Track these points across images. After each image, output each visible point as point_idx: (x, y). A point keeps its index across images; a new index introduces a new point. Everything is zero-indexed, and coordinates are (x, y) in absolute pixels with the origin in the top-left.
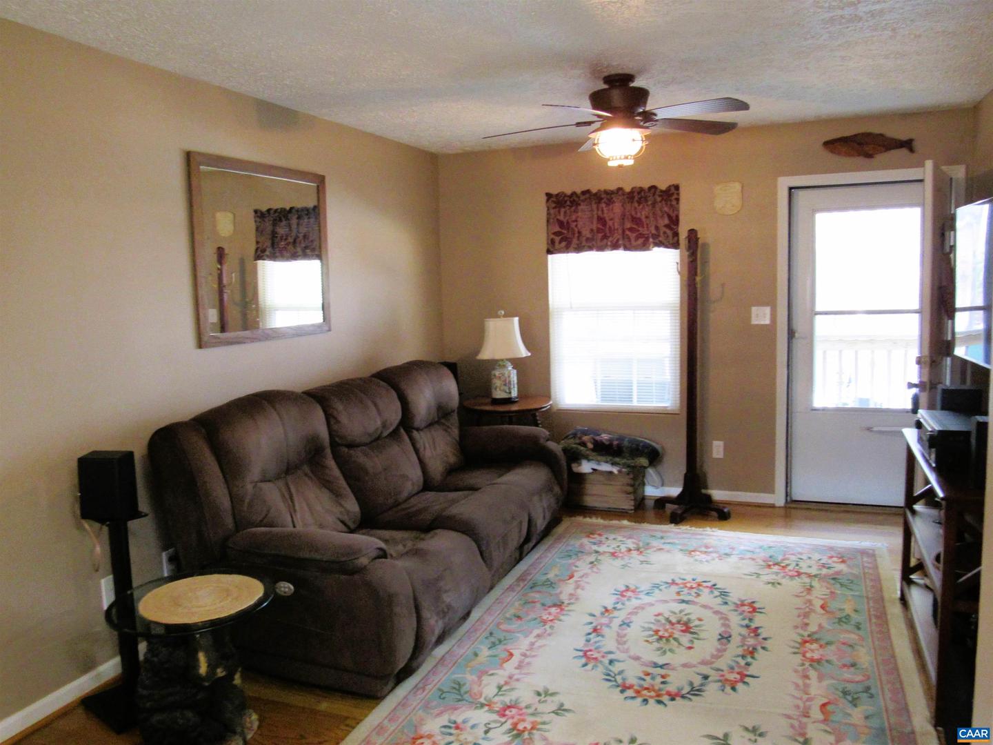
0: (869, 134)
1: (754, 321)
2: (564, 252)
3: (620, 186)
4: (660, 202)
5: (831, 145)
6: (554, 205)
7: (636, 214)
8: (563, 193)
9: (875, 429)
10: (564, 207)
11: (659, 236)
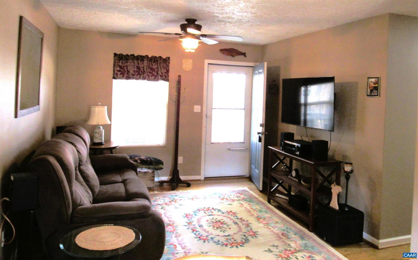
0: (233, 49)
1: (195, 111)
2: (121, 79)
3: (147, 55)
4: (163, 63)
5: (222, 51)
6: (117, 59)
7: (152, 67)
8: (122, 54)
9: (231, 149)
10: (122, 60)
11: (163, 76)
